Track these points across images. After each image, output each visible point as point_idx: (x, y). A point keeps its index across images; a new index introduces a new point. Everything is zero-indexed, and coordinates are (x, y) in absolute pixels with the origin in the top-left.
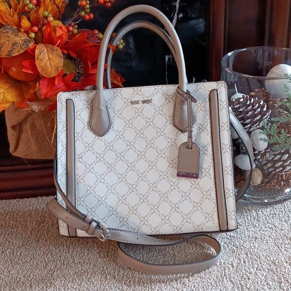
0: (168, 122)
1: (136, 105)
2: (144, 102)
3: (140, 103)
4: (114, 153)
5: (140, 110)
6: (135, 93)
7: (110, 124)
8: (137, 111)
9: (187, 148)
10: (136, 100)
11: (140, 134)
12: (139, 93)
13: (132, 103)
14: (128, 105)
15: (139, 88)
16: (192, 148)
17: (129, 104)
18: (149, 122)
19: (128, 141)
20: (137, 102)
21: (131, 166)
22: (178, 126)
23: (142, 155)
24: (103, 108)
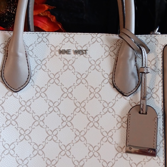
0: (107, 81)
1: (66, 56)
2: (76, 52)
3: (72, 53)
4: (31, 115)
5: (71, 63)
6: (67, 40)
7: (29, 76)
8: (66, 63)
9: (140, 113)
10: (66, 49)
11: (67, 93)
12: (71, 40)
13: (61, 52)
14: (55, 54)
15: (72, 34)
16: (146, 113)
17: (57, 53)
18: (81, 79)
19: (51, 101)
20: (67, 52)
21: (52, 135)
22: (119, 87)
23: (67, 121)
24: (21, 54)
